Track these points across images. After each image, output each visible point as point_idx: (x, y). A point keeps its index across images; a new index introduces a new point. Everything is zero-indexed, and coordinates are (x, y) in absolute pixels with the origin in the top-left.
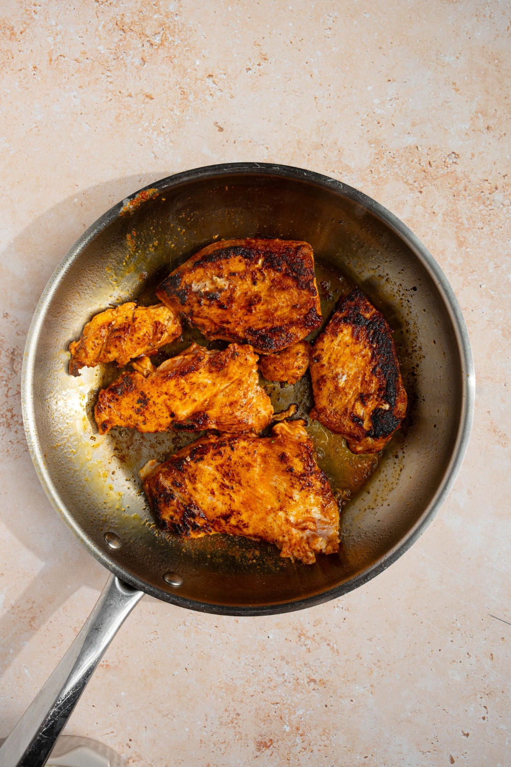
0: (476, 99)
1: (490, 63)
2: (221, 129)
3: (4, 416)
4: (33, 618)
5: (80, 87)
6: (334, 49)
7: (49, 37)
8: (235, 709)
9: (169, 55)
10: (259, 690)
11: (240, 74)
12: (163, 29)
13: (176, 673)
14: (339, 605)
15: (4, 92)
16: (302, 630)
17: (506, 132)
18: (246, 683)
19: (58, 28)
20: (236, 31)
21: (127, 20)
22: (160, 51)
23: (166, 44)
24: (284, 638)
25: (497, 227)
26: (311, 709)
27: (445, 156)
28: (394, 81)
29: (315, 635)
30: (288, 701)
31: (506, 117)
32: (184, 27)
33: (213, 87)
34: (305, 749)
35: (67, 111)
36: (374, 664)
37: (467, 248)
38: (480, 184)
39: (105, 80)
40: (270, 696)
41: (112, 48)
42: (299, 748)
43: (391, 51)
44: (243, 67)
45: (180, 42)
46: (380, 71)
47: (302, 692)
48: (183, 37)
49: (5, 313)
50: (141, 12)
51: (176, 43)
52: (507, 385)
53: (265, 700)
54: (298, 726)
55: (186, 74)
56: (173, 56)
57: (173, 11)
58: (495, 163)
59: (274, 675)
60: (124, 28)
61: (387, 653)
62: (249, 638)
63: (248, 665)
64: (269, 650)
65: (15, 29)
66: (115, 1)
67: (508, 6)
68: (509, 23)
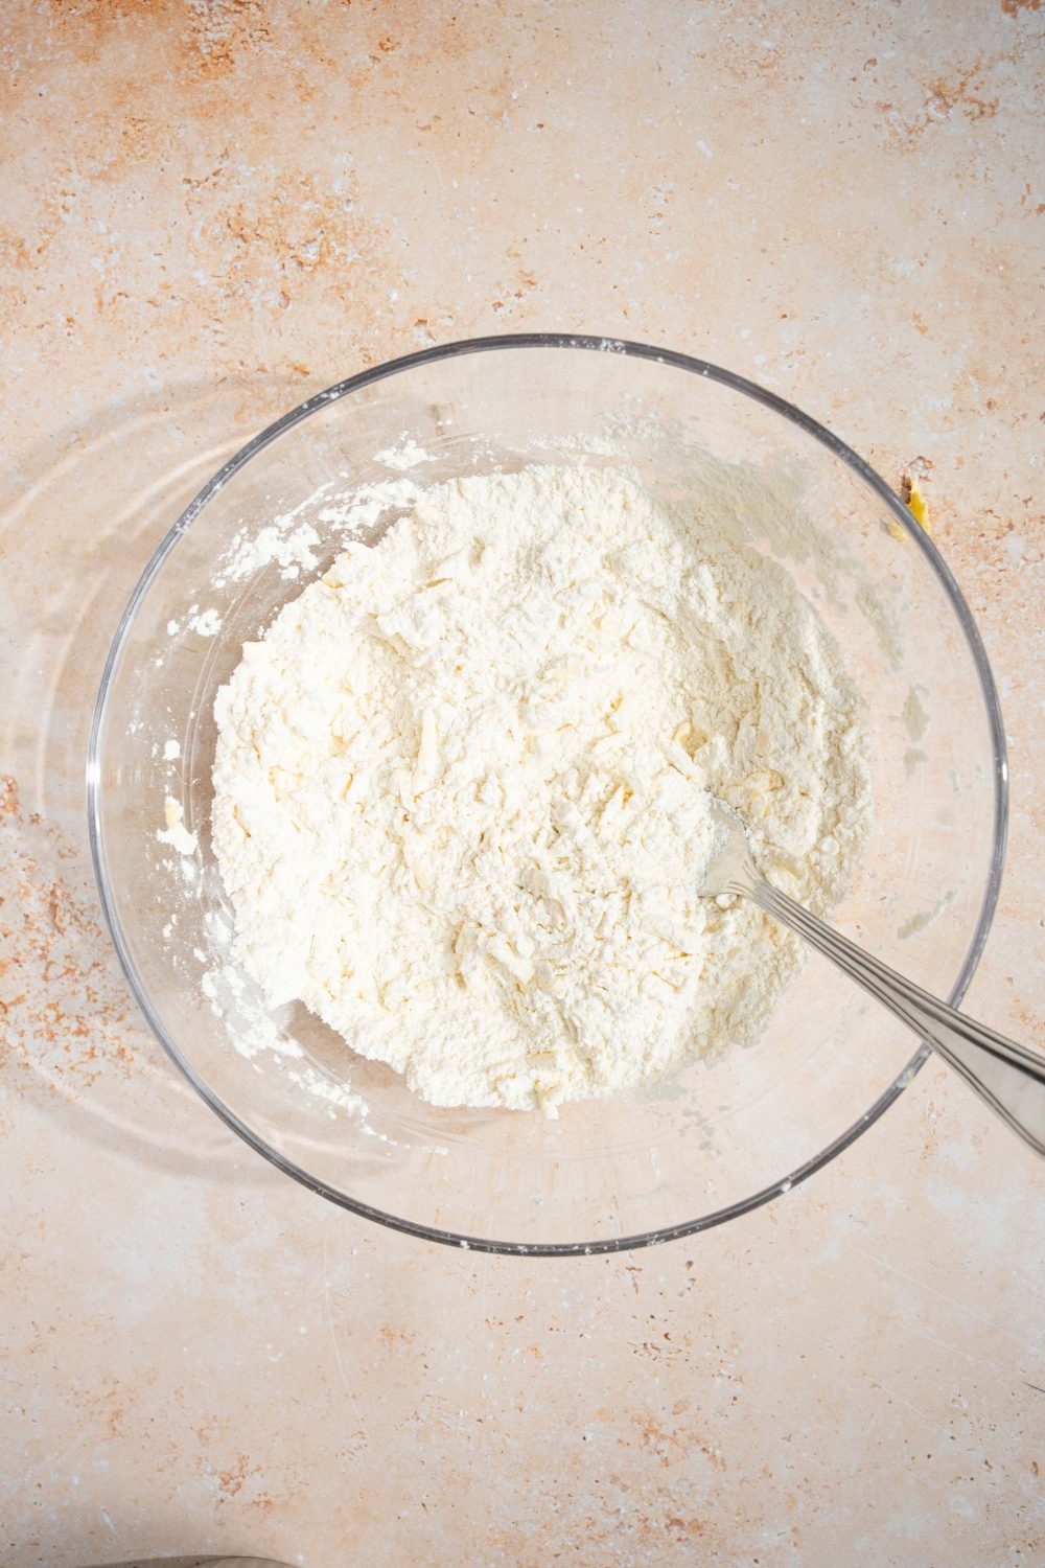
0: (964, 346)
1: (988, 271)
3: (42, 1018)
4: (117, 1414)
5: (162, 356)
6: (669, 257)
7: (95, 258)
9: (336, 283)
10: (569, 1543)
11: (481, 314)
12: (322, 232)
13: (404, 1513)
14: (723, 1371)
15: (11, 371)
16: (650, 1422)
17: (1027, 411)
18: (544, 1531)
19: (112, 239)
20: (470, 229)
21: (249, 216)
22: (319, 276)
23: (330, 261)
24: (616, 1439)
25: (1016, 606)
27: (904, 465)
28: (793, 316)
29: (677, 1432)
30: (629, 1565)
31: (1026, 380)
32: (364, 225)
35: (138, 404)
36: (798, 1487)
38: (976, 520)
39: (213, 339)
40: (593, 1554)
41: (220, 274)
43: (785, 256)
44: (486, 301)
45: (357, 256)
46: (765, 298)
47: (656, 1546)
48: (362, 246)
49: (33, 813)
50: (277, 198)
51: (349, 260)
55: (372, 320)
56: (344, 285)
57: (340, 193)
58: (1006, 476)
59: (599, 1513)
60: (243, 232)
61: (823, 1463)
62: (546, 1441)
63: (547, 1494)
64: (587, 1463)
65: (26, 244)
66: (224, 180)
67: (1022, 154)
68: (1025, 188)
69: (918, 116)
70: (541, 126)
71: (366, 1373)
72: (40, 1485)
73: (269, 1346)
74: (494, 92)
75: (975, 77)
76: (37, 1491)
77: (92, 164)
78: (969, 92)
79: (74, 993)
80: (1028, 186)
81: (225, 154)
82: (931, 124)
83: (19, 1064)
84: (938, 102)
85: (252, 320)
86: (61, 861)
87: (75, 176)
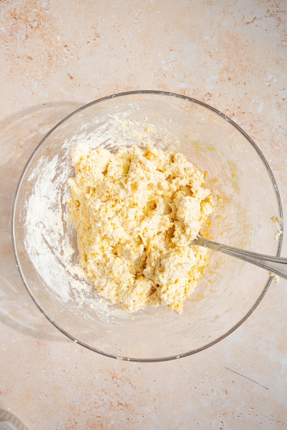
0: (223, 62)
1: (231, 40)
2: (72, 78)
6: (139, 31)
8: (74, 420)
9: (42, 33)
10: (89, 409)
11: (83, 45)
12: (39, 18)
13: (40, 397)
16: (114, 375)
17: (240, 82)
18: (81, 404)
20: (82, 20)
21: (18, 12)
22: (37, 31)
23: (40, 27)
24: (104, 378)
26: (119, 421)
27: (204, 95)
28: (174, 50)
29: (122, 377)
30: (106, 416)
31: (240, 73)
32: (51, 17)
33: (67, 53)
36: (157, 395)
39: (5, 48)
40: (95, 412)
41: (8, 29)
43: (172, 33)
44: (85, 41)
45: (48, 26)
46: (166, 45)
47: (114, 411)
48: (50, 23)
50: (26, 7)
51: (46, 27)
53: (92, 415)
55: (52, 45)
56: (44, 34)
57: (44, 7)
58: (233, 100)
59: (98, 400)
60: (16, 17)
61: (164, 389)
62: (83, 378)
63: (83, 394)
64: (95, 385)
67: (242, 7)
68: (243, 17)
71: (32, 355)
73: (3, 345)
80: (244, 16)
85: (17, 43)
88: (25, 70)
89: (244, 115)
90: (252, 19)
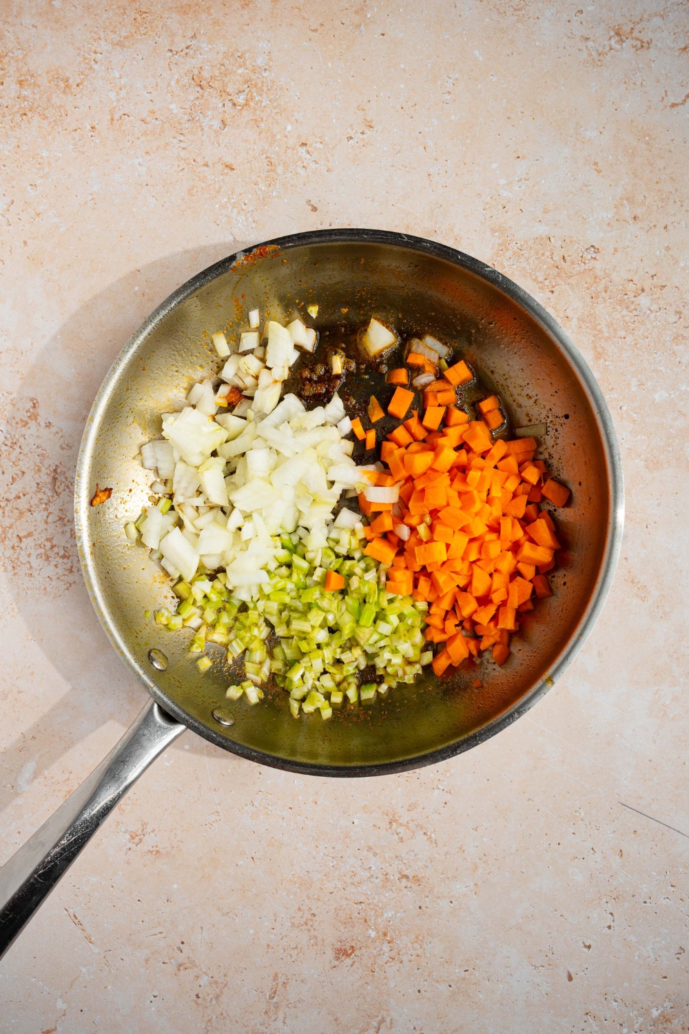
0: (622, 182)
1: (639, 140)
2: (315, 209)
3: (42, 546)
5: (147, 153)
6: (453, 117)
7: (111, 92)
8: (310, 908)
9: (255, 117)
10: (340, 886)
11: (339, 143)
12: (249, 87)
13: (240, 863)
14: (439, 786)
15: (55, 156)
16: (393, 815)
17: (656, 224)
18: (325, 878)
19: (122, 82)
20: (336, 92)
21: (206, 74)
22: (244, 113)
23: (252, 104)
24: (372, 825)
25: (643, 337)
26: (402, 911)
27: (583, 250)
28: (524, 158)
29: (410, 822)
30: (374, 901)
31: (657, 205)
32: (274, 85)
33: (306, 158)
34: (393, 959)
35: (130, 181)
36: (480, 859)
37: (606, 360)
38: (623, 285)
39: (178, 145)
40: (353, 894)
41: (186, 107)
42: (386, 958)
43: (521, 122)
44: (343, 135)
45: (268, 102)
46: (508, 146)
47: (391, 890)
48: (272, 97)
49: (47, 421)
50: (223, 65)
51: (264, 104)
52: (648, 527)
53: (346, 899)
54: (385, 930)
55: (275, 141)
56: (260, 119)
57: (261, 65)
58: (642, 260)
59: (359, 869)
60: (201, 83)
61: (495, 845)
62: (330, 823)
63: (328, 855)
64: (354, 838)
65: (70, 81)
66: (192, 51)
67: (664, 72)
68: (664, 92)
69: (605, 45)
70: (383, 35)
71: (223, 775)
72: (19, 833)
74: (356, 12)
75: (640, 25)
76: (18, 835)
77: (113, 36)
78: (636, 34)
79: (63, 532)
80: (666, 91)
81: (194, 37)
82: (612, 51)
83: (26, 574)
84: (617, 38)
85: (203, 135)
86: (61, 452)
87: (103, 42)
88: (218, 192)
89: (663, 291)
90: (683, 98)
